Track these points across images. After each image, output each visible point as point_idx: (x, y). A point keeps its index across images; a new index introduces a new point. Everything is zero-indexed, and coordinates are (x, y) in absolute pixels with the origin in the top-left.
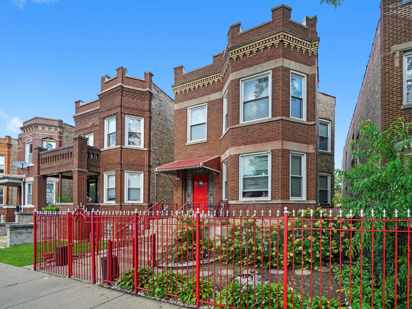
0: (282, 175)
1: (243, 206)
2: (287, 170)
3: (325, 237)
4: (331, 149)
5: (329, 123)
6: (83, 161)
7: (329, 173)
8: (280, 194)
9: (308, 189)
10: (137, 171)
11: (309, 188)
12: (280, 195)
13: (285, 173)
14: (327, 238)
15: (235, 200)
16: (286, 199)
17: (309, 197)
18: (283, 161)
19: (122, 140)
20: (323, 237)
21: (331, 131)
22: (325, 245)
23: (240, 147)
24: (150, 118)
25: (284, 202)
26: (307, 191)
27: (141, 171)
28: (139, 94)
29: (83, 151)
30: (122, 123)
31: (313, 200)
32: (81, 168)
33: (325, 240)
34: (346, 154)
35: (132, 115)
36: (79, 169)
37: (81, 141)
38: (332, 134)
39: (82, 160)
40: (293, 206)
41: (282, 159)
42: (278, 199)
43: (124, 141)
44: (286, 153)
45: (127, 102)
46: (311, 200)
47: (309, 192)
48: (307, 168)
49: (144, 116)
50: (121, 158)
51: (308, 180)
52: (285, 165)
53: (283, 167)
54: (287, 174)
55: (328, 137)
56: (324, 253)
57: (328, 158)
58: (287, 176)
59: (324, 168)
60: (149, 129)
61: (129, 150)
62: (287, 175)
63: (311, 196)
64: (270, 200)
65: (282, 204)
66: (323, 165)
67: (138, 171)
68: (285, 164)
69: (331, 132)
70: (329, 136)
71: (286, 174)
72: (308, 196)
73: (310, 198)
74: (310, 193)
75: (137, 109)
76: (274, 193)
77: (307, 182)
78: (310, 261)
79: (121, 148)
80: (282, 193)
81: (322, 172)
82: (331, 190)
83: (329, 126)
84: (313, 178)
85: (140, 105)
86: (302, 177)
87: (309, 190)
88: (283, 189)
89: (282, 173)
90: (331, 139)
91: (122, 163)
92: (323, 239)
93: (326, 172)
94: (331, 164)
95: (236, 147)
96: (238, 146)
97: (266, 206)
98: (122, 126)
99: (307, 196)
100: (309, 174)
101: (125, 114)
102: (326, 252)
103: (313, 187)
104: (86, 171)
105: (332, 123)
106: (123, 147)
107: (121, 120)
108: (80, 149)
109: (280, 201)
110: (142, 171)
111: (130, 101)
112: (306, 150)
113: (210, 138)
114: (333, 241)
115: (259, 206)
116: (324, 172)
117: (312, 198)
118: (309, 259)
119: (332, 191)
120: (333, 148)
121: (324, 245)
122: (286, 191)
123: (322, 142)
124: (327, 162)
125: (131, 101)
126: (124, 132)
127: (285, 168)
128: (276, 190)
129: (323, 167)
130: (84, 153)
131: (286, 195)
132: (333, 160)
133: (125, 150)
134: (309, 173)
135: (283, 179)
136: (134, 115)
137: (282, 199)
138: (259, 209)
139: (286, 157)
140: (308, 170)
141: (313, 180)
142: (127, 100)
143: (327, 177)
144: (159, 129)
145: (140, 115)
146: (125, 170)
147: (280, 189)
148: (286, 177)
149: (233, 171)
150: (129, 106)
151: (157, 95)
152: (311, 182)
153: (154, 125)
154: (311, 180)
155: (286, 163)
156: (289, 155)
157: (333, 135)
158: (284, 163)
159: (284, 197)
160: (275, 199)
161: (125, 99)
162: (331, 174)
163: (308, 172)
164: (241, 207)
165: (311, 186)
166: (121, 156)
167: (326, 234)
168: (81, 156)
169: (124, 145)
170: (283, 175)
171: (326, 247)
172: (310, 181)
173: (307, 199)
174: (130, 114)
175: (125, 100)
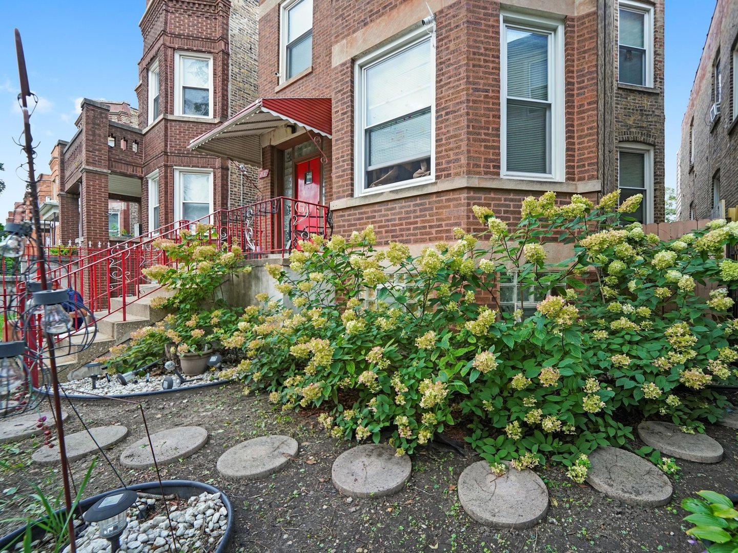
0: (468, 89)
1: (362, 213)
2: (492, 74)
3: (636, 307)
4: (655, 78)
5: (648, 11)
6: (98, 150)
7: (649, 144)
8: (462, 158)
9: (574, 144)
10: (198, 167)
11: (576, 141)
12: (463, 160)
13: (482, 81)
14: (645, 311)
15: (344, 197)
16: (486, 173)
17: (576, 170)
18: (475, 41)
19: (167, 102)
20: (628, 308)
21: (652, 31)
22: (637, 343)
23: (355, 35)
24: (226, 54)
25: (475, 182)
26: (568, 150)
27: (207, 167)
28: (202, 6)
29: (97, 132)
30: (166, 69)
31: (591, 178)
32: (94, 164)
33: (638, 319)
34: (692, 125)
35: (188, 50)
36: (87, 167)
37: (93, 110)
38: (655, 38)
39: (96, 150)
40: (512, 200)
41: (468, 34)
42: (457, 174)
43: (172, 106)
44: (485, 14)
45: (177, 24)
46: (581, 179)
47: (576, 153)
48: (569, 71)
49: (212, 50)
50: (166, 141)
51: (572, 114)
52: (482, 54)
53: (474, 59)
54: (489, 85)
55: (646, 47)
56: (633, 384)
57: (646, 102)
58: (491, 94)
59: (633, 130)
60: (223, 77)
61: (182, 124)
62: (487, 91)
63: (584, 165)
64: (434, 181)
65: (469, 189)
66: (631, 123)
67: (202, 167)
68: (482, 51)
69: (652, 34)
70: (649, 46)
71: (485, 84)
72: (573, 167)
73: (580, 172)
74: (580, 155)
75: (197, 38)
76: (443, 157)
77: (567, 120)
78: (549, 424)
79: (165, 119)
80: (469, 151)
81: (628, 141)
82: (655, 190)
83: (649, 20)
84: (589, 104)
85: (204, 28)
86: (550, 105)
87: (577, 147)
88: (475, 140)
89: (468, 82)
90: (655, 52)
91: (168, 150)
92: (629, 316)
93: (640, 142)
94: (656, 119)
95: (344, 41)
96: (348, 35)
97: (421, 204)
98: (166, 73)
99: (567, 167)
100: (576, 92)
101: (174, 49)
102: (640, 377)
103: (590, 135)
104: (105, 171)
105: (658, 9)
106: (170, 117)
107: (166, 60)
108: (91, 126)
109: (461, 182)
110: (211, 167)
111: (183, 21)
112: (564, 7)
113: (318, 61)
114: (678, 328)
115: (401, 208)
116: (635, 141)
117: (586, 171)
118: (543, 416)
119: (658, 193)
120: (659, 77)
121: (630, 342)
122: (486, 147)
123: (628, 64)
124: (642, 115)
125: (186, 21)
126: (172, 88)
127: (480, 66)
128: (451, 146)
129: (631, 126)
130: (100, 136)
131: (486, 160)
132: (661, 108)
133: (173, 123)
134: (576, 86)
135: (474, 102)
136: (193, 50)
137: (469, 173)
138: (403, 215)
139: (486, 25)
140: (573, 77)
141: (588, 110)
142: (177, 19)
143: (642, 156)
144: (252, 80)
145: (204, 50)
146: (176, 165)
147: (461, 140)
148: (486, 97)
149: (340, 113)
150: (182, 32)
151: (244, 9)
152: (583, 118)
153: (237, 70)
154: (583, 112)
155: (486, 49)
156: (498, 21)
157: (659, 41)
158: (478, 48)
159: (479, 166)
160: (448, 175)
161: (173, 19)
162: (654, 145)
163: (573, 84)
164: (358, 216)
165: (583, 130)
166: (166, 135)
167: (642, 297)
168: (92, 141)
169: (172, 113)
170: (476, 90)
171: (642, 354)
172: (579, 113)
173: (567, 179)
174: (183, 49)
175: (173, 21)
